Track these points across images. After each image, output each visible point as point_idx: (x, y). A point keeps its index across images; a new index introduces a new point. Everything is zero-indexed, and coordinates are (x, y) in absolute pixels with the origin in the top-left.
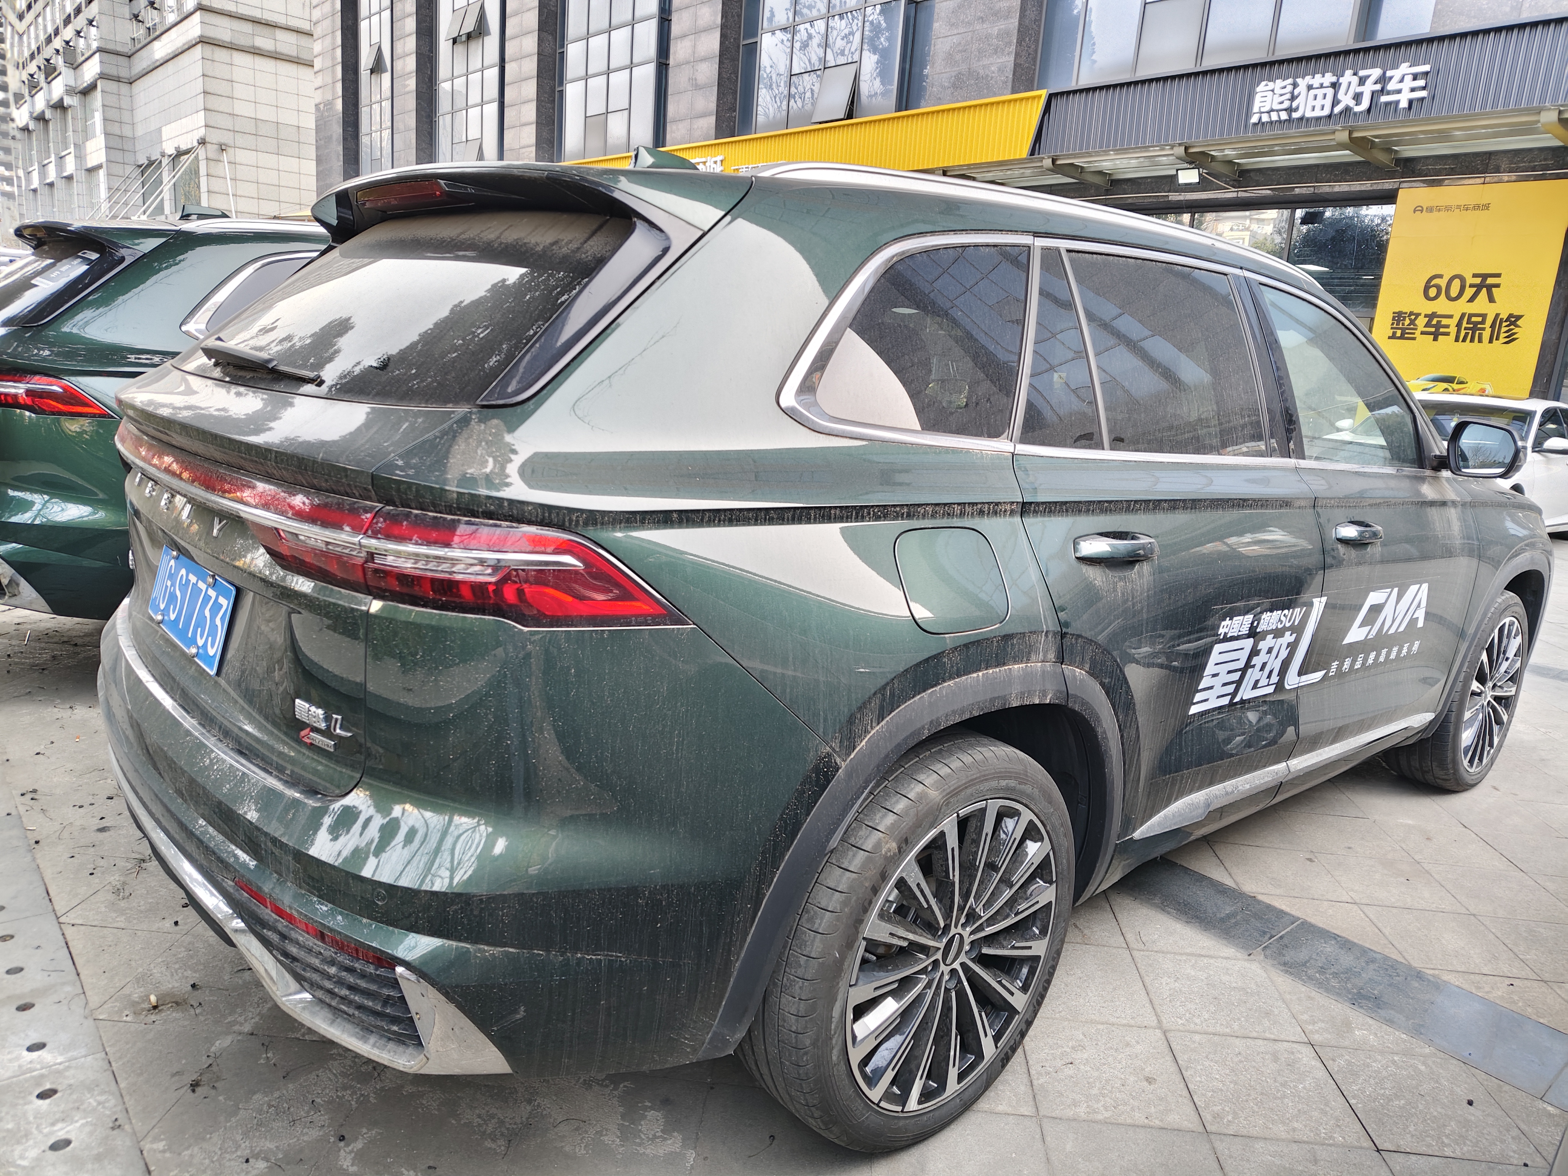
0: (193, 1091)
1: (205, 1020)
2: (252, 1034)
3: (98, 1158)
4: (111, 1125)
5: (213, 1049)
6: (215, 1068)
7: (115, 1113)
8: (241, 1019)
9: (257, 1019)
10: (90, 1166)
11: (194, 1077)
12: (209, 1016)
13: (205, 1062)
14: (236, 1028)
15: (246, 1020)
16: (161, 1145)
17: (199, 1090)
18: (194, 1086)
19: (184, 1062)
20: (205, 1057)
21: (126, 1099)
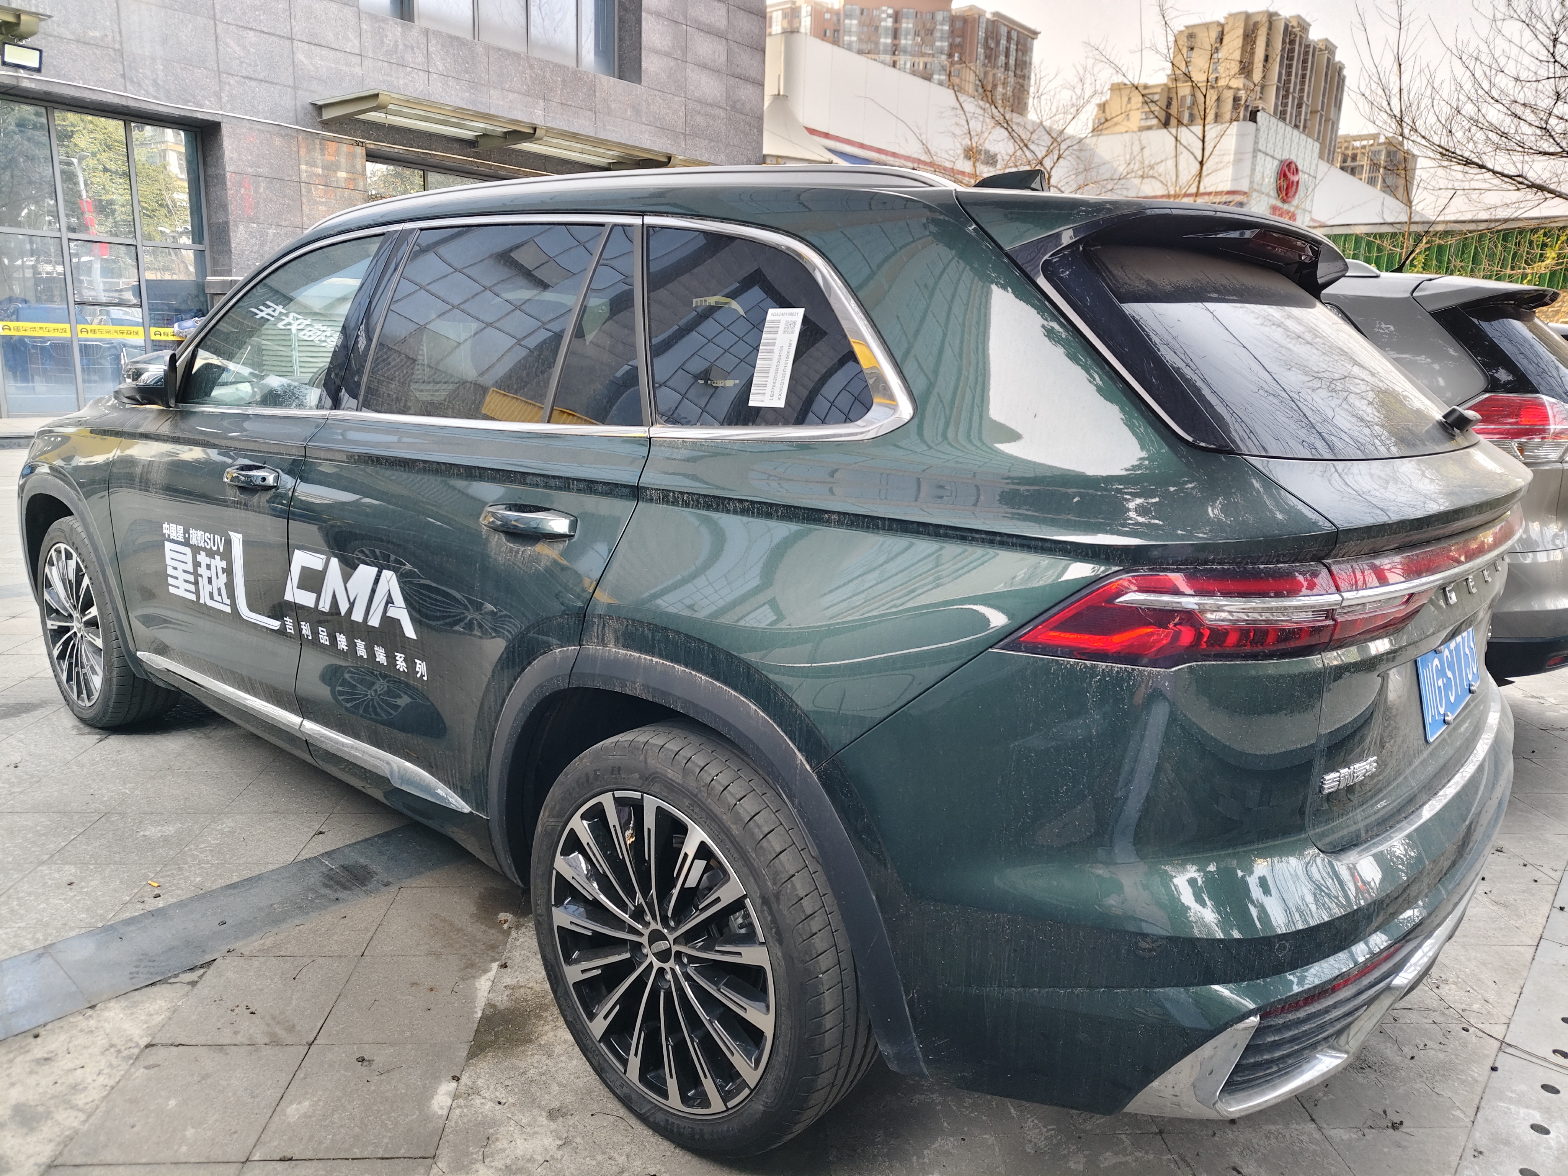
0: (1401, 1123)
1: (1332, 1165)
2: (1313, 1120)
3: (1507, 1143)
4: (1481, 1157)
5: (1354, 1136)
6: (1369, 1123)
7: (1471, 1163)
8: (1304, 1138)
9: (1295, 1126)
10: (1517, 1143)
11: (1391, 1131)
12: (1326, 1165)
13: (1370, 1134)
14: (1317, 1135)
15: (1302, 1134)
16: (1458, 1113)
17: (1397, 1119)
18: (1395, 1126)
19: (1386, 1150)
20: (1368, 1137)
21: (1455, 1164)
